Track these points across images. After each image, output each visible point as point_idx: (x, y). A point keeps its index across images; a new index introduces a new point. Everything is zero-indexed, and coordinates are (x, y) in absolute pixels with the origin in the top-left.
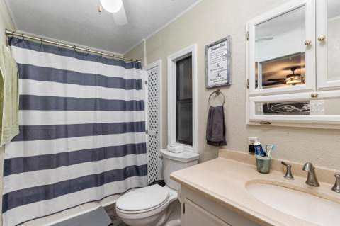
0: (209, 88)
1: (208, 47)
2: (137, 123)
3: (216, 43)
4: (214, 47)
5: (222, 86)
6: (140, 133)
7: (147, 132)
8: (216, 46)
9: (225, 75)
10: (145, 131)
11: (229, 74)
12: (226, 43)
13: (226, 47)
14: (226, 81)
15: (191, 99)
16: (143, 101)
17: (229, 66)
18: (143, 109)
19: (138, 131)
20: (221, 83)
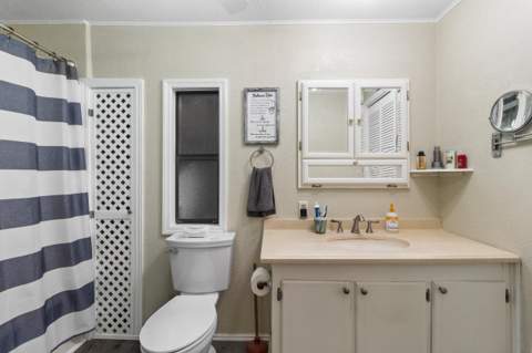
0: (248, 144)
1: (249, 90)
2: (71, 196)
3: (260, 90)
4: (256, 93)
5: (269, 144)
6: (77, 219)
7: (92, 215)
8: (260, 93)
9: (271, 131)
10: (88, 213)
11: (277, 132)
12: (273, 93)
13: (273, 98)
14: (274, 139)
15: (217, 155)
16: (83, 149)
17: (277, 122)
18: (85, 168)
19: (72, 215)
20: (266, 139)
